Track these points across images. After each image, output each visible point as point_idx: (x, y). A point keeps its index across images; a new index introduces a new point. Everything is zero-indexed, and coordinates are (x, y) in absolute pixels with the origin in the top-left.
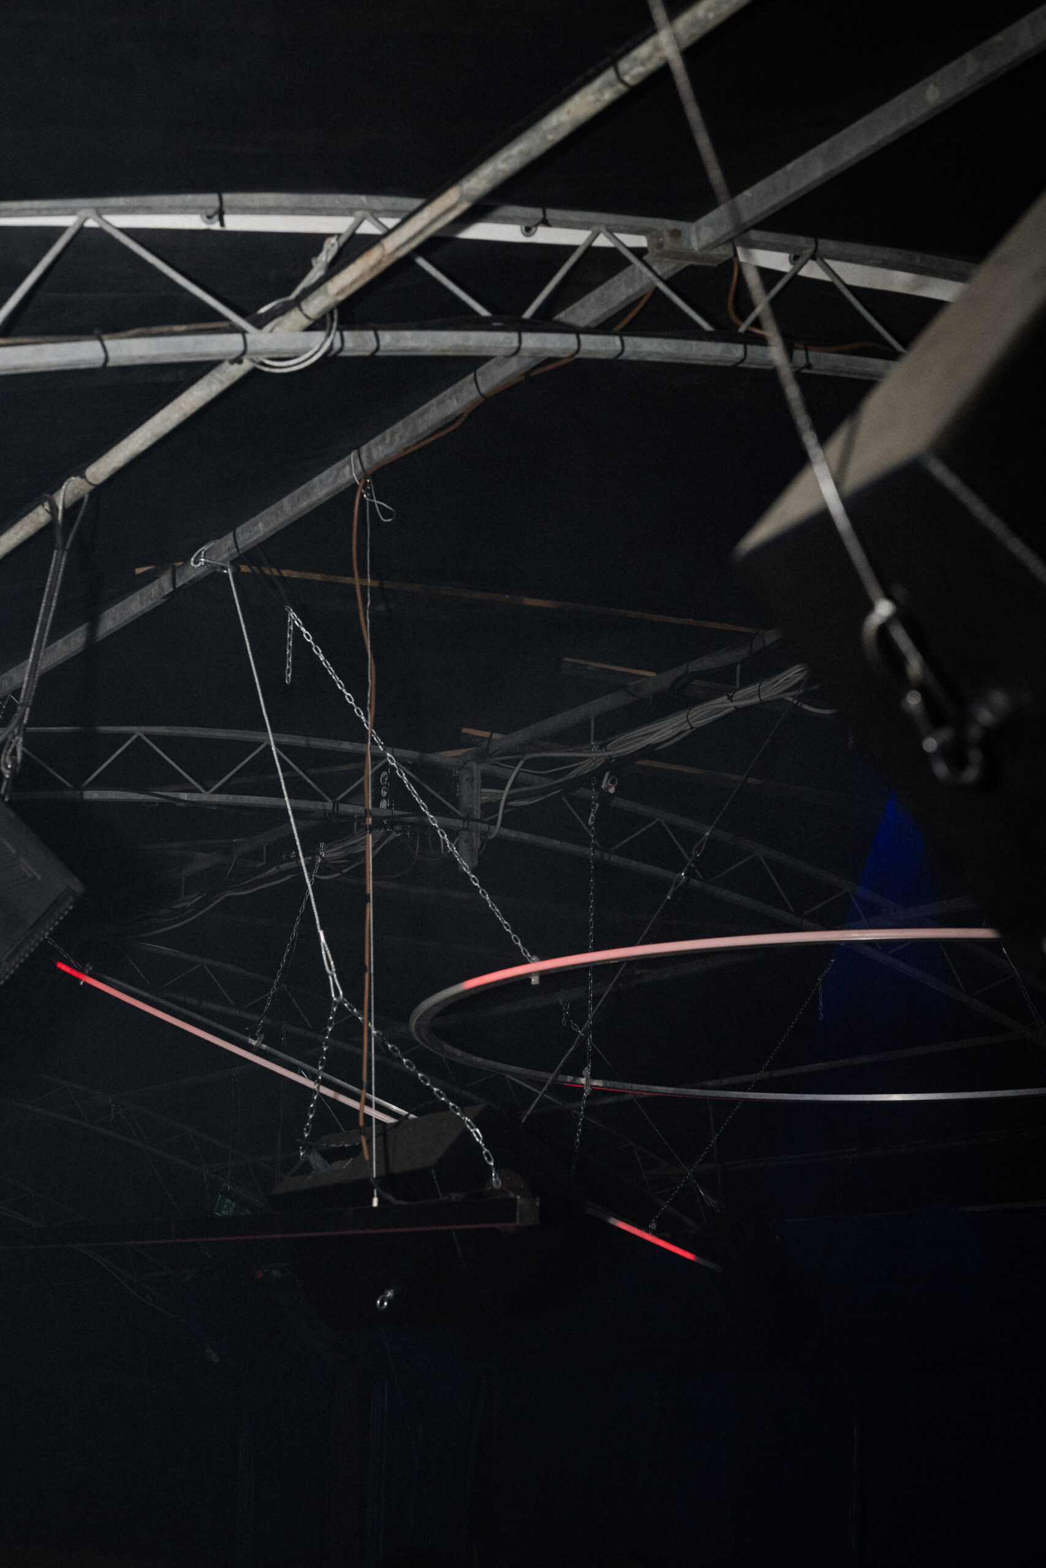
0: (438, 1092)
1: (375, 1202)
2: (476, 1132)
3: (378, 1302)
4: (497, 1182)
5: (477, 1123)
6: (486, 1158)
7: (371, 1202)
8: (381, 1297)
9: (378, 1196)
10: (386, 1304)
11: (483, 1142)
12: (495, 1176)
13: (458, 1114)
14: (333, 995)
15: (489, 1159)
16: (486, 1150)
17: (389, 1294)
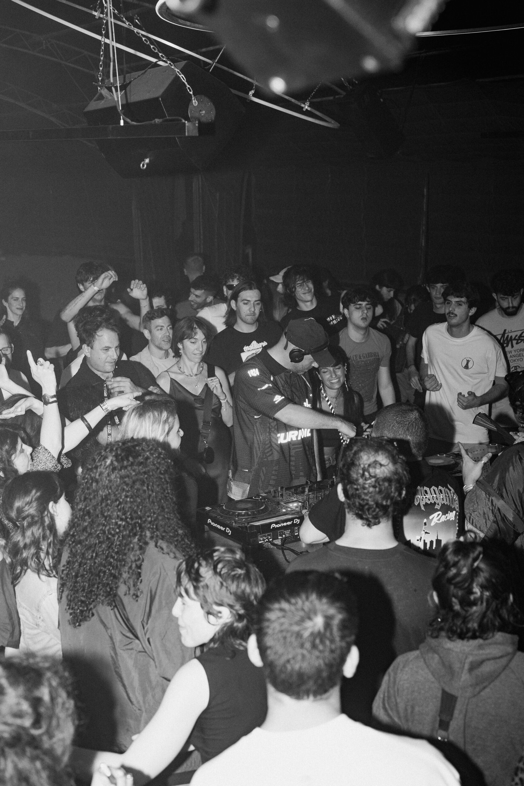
0: (162, 56)
1: (122, 123)
2: (182, 76)
3: (141, 165)
4: (195, 102)
5: (183, 71)
6: (188, 90)
7: (119, 123)
8: (142, 163)
9: (123, 119)
10: (145, 166)
11: (187, 81)
12: (194, 99)
13: (173, 67)
14: (104, 3)
15: (190, 91)
16: (188, 86)
17: (147, 161)
